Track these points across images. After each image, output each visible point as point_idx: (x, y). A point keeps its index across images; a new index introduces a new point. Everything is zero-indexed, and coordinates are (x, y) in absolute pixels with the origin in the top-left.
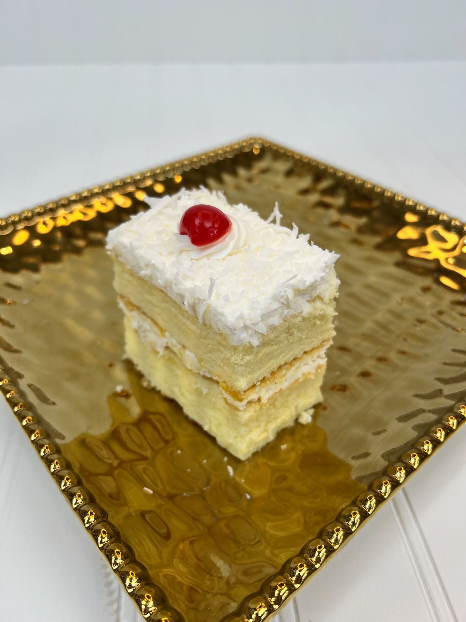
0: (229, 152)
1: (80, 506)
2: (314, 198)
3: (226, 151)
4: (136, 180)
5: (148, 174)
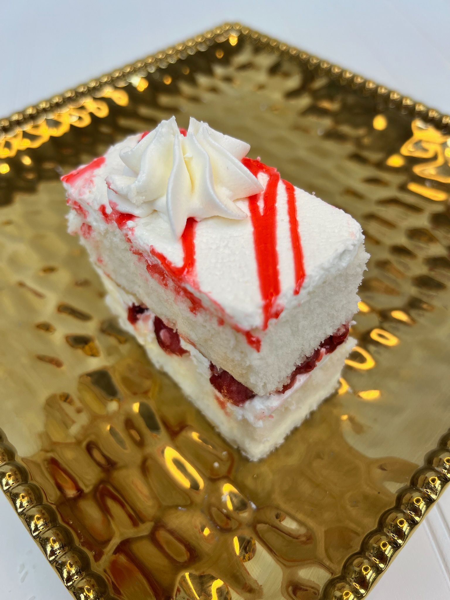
0: (201, 43)
2: (305, 101)
3: (197, 42)
4: (91, 88)
5: (105, 80)
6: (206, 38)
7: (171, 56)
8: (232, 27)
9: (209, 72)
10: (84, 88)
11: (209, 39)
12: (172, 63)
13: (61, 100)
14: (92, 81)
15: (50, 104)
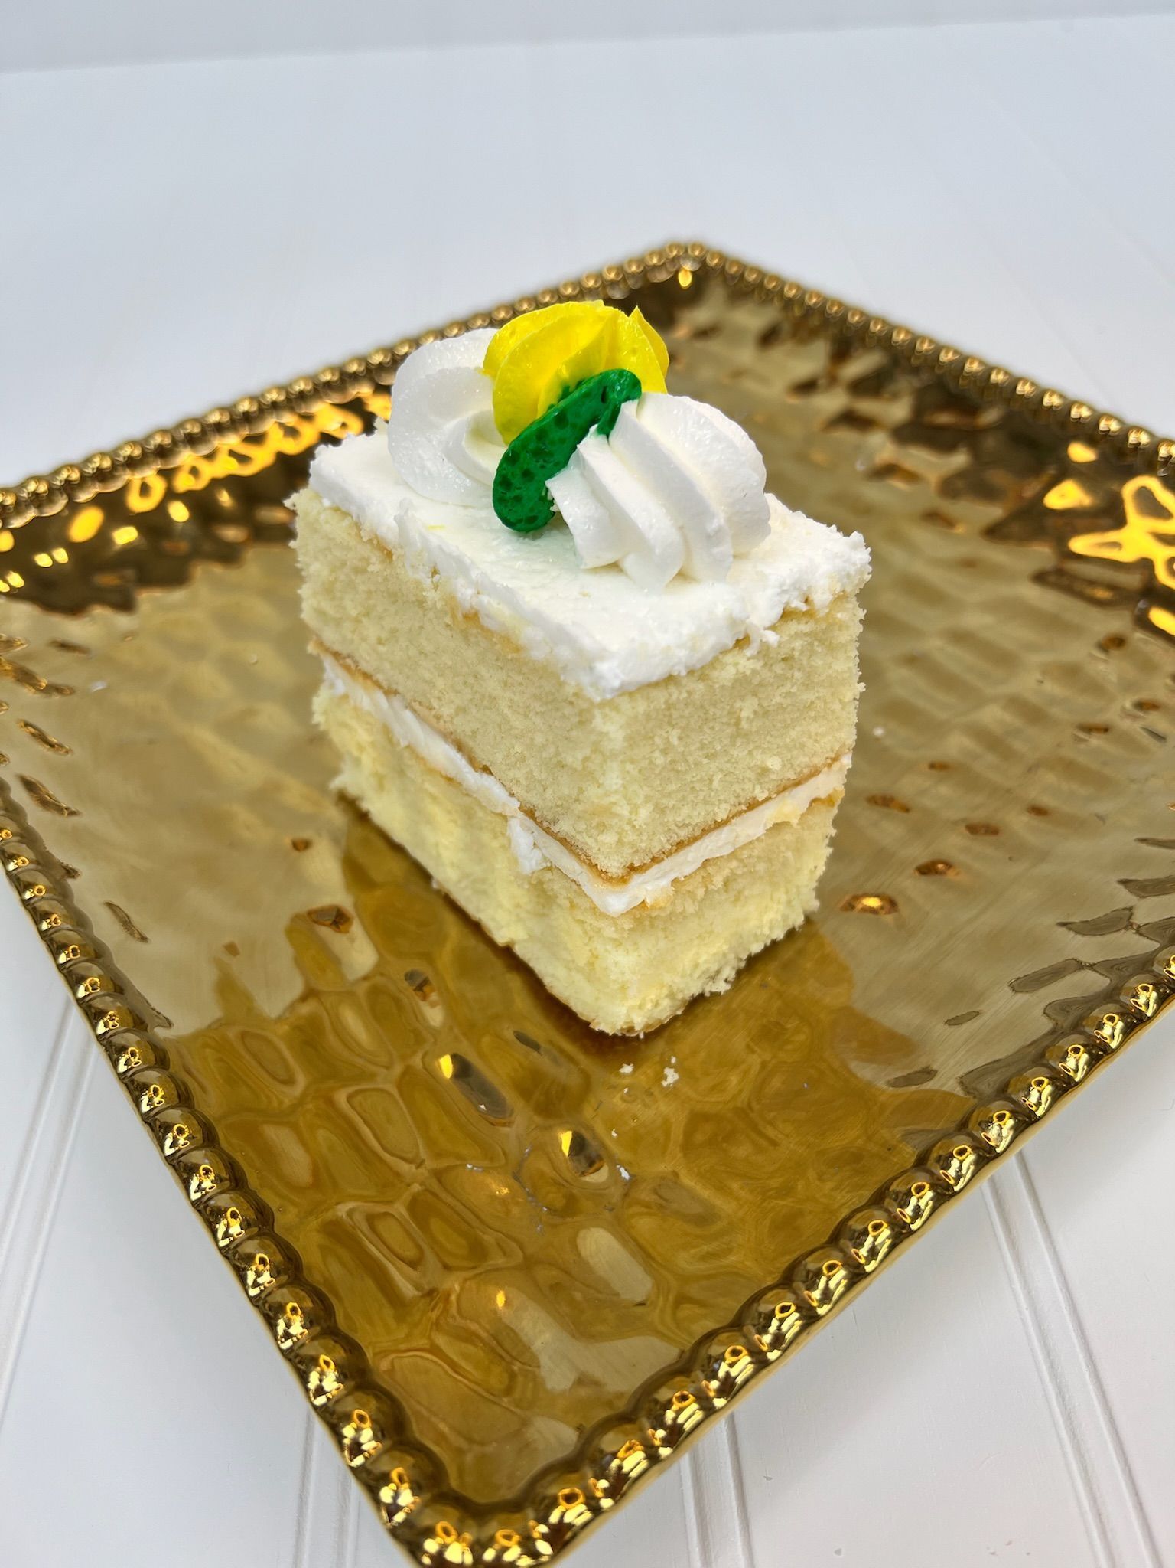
0: (613, 284)
1: (208, 1196)
3: (605, 281)
4: (372, 365)
6: (627, 273)
8: (685, 251)
10: (359, 366)
11: (633, 276)
13: (309, 387)
14: (377, 351)
15: (288, 394)
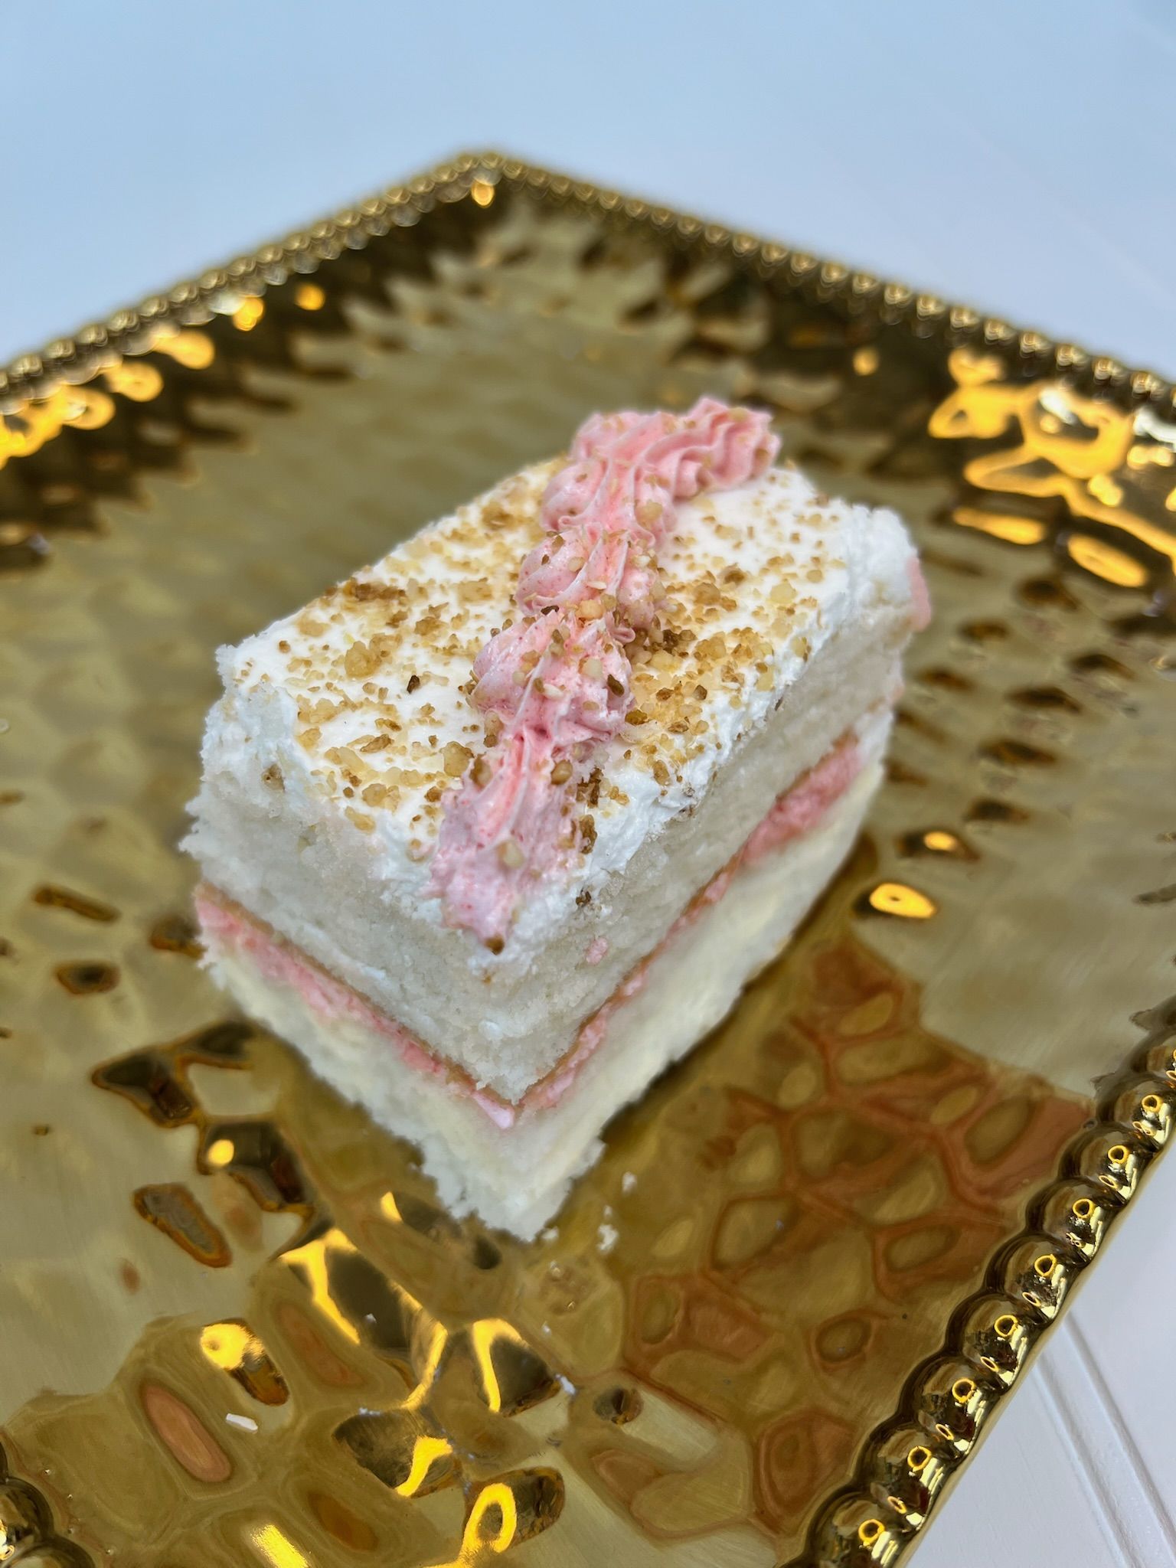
0: (400, 208)
2: (673, 328)
3: (390, 205)
4: (114, 332)
5: (153, 309)
6: (413, 194)
7: (324, 242)
8: (479, 162)
9: (425, 274)
10: (98, 334)
11: (423, 196)
12: (328, 258)
13: (36, 367)
14: (118, 314)
15: (9, 378)
